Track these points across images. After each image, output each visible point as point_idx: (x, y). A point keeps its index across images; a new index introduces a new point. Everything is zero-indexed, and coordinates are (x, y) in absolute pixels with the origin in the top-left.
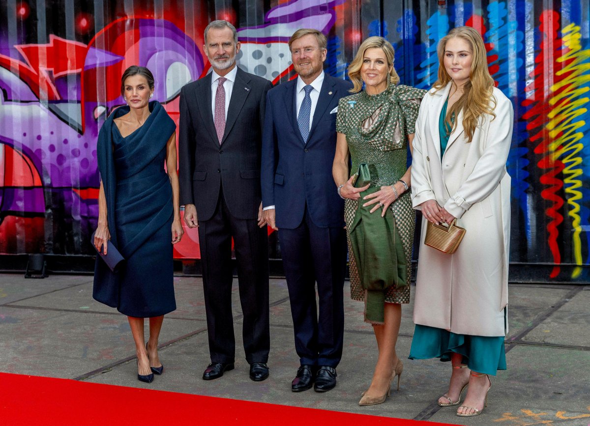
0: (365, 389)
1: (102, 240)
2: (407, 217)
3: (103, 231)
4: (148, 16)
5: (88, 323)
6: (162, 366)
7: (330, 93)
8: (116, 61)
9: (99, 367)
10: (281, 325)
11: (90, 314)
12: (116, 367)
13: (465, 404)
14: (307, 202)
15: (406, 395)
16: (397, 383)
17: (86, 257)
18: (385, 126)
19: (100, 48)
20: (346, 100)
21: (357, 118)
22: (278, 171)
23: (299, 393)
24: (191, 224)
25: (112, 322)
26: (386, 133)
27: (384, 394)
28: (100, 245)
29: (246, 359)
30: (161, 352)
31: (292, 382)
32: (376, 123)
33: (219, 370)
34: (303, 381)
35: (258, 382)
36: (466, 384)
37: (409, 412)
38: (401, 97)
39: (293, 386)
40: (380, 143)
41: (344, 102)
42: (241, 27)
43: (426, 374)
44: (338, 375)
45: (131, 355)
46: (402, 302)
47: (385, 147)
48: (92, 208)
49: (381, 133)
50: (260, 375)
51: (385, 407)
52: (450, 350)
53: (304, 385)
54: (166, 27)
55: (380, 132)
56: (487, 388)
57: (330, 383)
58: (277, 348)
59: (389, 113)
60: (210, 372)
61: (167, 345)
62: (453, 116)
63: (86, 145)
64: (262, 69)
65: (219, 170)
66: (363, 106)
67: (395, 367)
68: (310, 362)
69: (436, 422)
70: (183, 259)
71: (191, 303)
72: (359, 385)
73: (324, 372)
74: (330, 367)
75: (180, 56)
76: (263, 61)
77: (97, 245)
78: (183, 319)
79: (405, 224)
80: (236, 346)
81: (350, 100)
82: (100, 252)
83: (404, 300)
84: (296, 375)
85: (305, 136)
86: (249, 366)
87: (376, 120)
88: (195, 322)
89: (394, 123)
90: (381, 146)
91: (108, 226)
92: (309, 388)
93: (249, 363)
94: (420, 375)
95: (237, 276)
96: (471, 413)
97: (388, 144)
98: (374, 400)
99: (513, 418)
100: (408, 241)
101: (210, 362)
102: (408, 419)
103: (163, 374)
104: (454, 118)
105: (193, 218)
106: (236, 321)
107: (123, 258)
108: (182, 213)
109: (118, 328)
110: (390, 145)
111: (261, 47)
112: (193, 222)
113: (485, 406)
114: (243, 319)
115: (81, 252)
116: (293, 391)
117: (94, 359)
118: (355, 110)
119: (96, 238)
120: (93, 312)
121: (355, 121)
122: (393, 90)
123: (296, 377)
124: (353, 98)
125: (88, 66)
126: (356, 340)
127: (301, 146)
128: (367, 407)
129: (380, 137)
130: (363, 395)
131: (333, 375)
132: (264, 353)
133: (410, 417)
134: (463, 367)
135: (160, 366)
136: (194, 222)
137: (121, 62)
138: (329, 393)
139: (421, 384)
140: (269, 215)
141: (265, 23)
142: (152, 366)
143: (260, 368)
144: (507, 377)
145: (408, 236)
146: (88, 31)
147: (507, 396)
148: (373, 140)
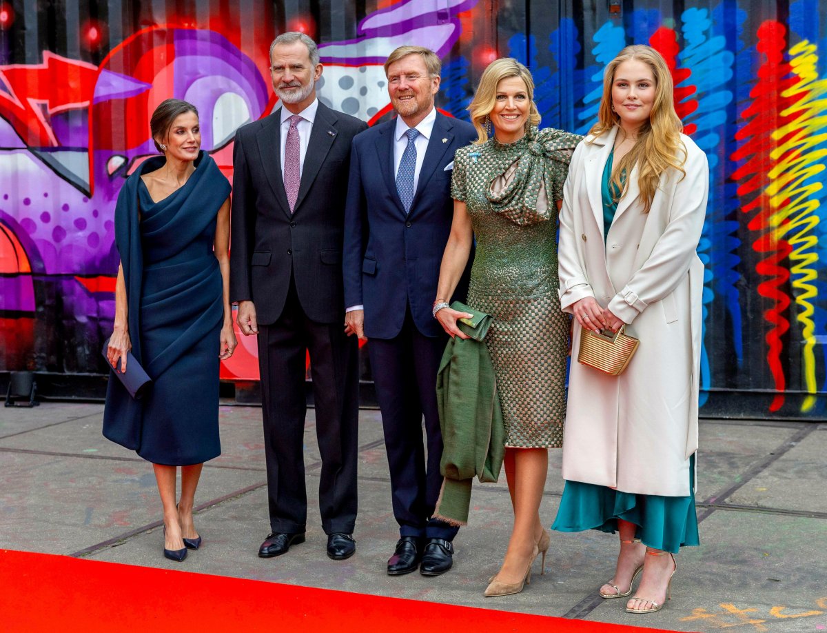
0: (494, 572)
1: (119, 352)
2: (556, 321)
3: (120, 338)
4: (186, 25)
5: (95, 474)
6: (200, 537)
7: (445, 140)
8: (140, 90)
9: (108, 538)
10: (376, 478)
11: (98, 460)
12: (132, 538)
13: (638, 595)
14: (410, 300)
15: (554, 581)
16: (541, 563)
17: (94, 377)
18: (524, 188)
19: (117, 72)
20: (466, 151)
21: (483, 178)
22: (368, 253)
23: (397, 578)
24: (247, 329)
25: (129, 472)
26: (527, 199)
27: (521, 580)
28: (115, 358)
29: (323, 526)
30: (200, 517)
31: (389, 561)
32: (512, 184)
33: (283, 544)
34: (404, 560)
35: (338, 561)
36: (640, 567)
37: (557, 606)
38: (547, 145)
39: (389, 567)
40: (517, 214)
41: (462, 155)
42: (323, 42)
43: (585, 550)
44: (456, 551)
45: (155, 521)
46: (550, 446)
47: (525, 219)
48: (103, 304)
49: (519, 199)
50: (342, 551)
51: (523, 598)
52: (616, 516)
53: (406, 566)
54: (213, 41)
55: (517, 197)
56: (670, 572)
57: (443, 564)
58: (368, 511)
59: (530, 169)
60: (270, 546)
61: (209, 505)
62: (624, 175)
63: (96, 214)
64: (352, 103)
65: (289, 251)
66: (492, 160)
67: (539, 540)
68: (415, 533)
69: (596, 621)
70: (236, 380)
71: (246, 445)
72: (486, 567)
73: (435, 548)
74: (444, 539)
75: (234, 84)
76: (354, 92)
77: (112, 358)
78: (234, 468)
79: (554, 332)
80: (308, 509)
81: (472, 151)
82: (116, 369)
83: (553, 443)
84: (394, 551)
85: (407, 204)
86: (326, 537)
87: (511, 180)
88: (251, 473)
89: (538, 184)
90: (519, 218)
91: (129, 331)
92: (414, 570)
93: (327, 534)
94: (575, 552)
95: (314, 406)
96: (646, 608)
97: (530, 215)
98: (507, 588)
99: (707, 616)
100: (558, 356)
101: (269, 531)
102: (556, 616)
103: (201, 549)
104: (625, 177)
105: (250, 320)
106: (311, 471)
107: (149, 379)
108: (235, 313)
109: (138, 482)
110: (532, 216)
111: (352, 72)
112: (250, 326)
113: (668, 598)
114: (321, 468)
115: (88, 369)
116: (390, 575)
117: (100, 527)
118: (479, 166)
119: (111, 348)
120: (102, 458)
121: (479, 181)
122: (535, 135)
123: (394, 554)
124: (475, 149)
125: (98, 98)
126: (484, 501)
127: (401, 218)
128: (496, 598)
129: (517, 204)
130: (492, 581)
131: (449, 552)
132: (349, 519)
133: (557, 614)
134: (637, 541)
135: (196, 537)
136: (252, 327)
137: (148, 91)
138: (442, 578)
139: (576, 565)
140: (354, 318)
141: (358, 37)
142: (185, 537)
143: (343, 540)
144: (700, 556)
145: (557, 349)
146: (100, 46)
147: (700, 583)
148: (507, 209)
